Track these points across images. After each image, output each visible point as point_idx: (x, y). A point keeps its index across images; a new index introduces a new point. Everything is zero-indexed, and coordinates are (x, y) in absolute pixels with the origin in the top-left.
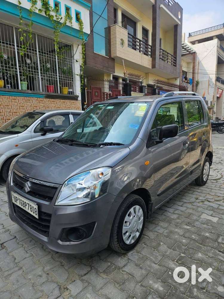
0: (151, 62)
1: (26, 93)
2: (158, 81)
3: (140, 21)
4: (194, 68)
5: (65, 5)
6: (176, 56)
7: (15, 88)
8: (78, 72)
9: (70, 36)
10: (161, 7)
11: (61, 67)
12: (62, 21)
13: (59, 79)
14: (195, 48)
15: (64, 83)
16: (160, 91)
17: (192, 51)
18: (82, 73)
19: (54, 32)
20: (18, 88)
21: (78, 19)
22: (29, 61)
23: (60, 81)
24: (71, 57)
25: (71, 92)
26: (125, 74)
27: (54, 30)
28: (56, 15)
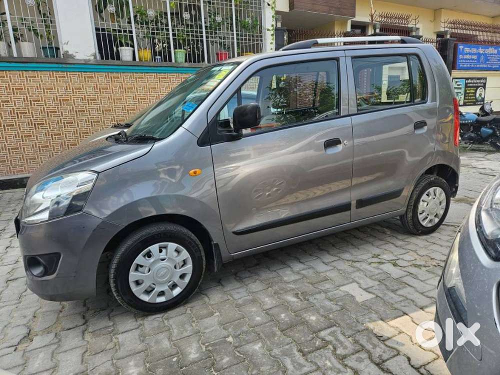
1: (180, 67)
7: (165, 60)
11: (241, 19)
13: (238, 39)
15: (246, 46)
18: (279, 25)
20: (170, 60)
22: (187, 16)
23: (238, 43)
26: (372, 16)
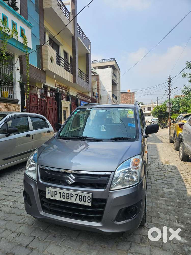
0: (72, 78)
2: (79, 94)
3: (62, 45)
4: (98, 86)
5: (12, 21)
6: (89, 76)
8: (18, 79)
9: (15, 47)
10: (78, 38)
12: (10, 34)
14: (98, 71)
15: (5, 88)
16: (81, 101)
17: (97, 74)
18: (21, 80)
19: (2, 42)
21: (22, 35)
24: (12, 65)
25: (11, 96)
26: (55, 85)
27: (2, 40)
28: (4, 27)
